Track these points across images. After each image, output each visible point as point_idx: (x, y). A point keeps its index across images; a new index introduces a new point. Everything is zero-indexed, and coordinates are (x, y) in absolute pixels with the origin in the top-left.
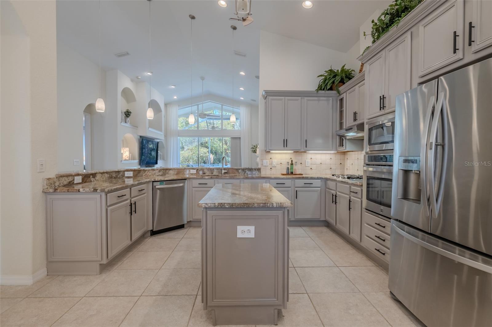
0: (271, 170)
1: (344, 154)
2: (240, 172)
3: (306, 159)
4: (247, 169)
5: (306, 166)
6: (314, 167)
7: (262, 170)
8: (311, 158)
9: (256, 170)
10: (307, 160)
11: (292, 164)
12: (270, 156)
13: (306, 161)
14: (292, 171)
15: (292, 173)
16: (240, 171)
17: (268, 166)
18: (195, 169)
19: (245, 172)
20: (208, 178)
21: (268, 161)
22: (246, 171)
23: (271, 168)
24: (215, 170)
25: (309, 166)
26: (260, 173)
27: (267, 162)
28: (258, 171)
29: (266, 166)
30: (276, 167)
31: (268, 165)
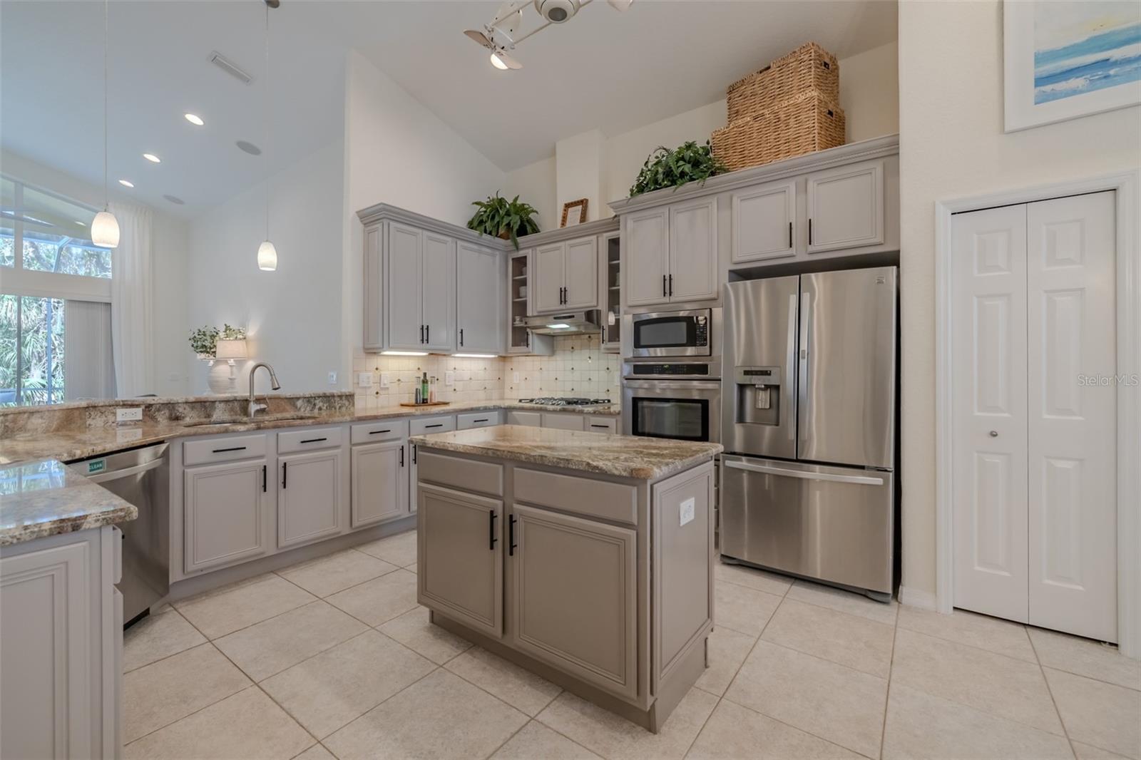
0: (377, 397)
1: (504, 361)
2: (299, 406)
3: (447, 370)
4: (319, 397)
5: (447, 384)
6: (459, 386)
7: (356, 397)
8: (455, 369)
9: (344, 398)
10: (448, 372)
11: (425, 382)
12: (375, 362)
13: (447, 375)
14: (425, 397)
15: (425, 402)
16: (299, 403)
17: (370, 387)
18: (138, 406)
19: (315, 405)
20: (248, 430)
21: (371, 374)
22: (317, 402)
23: (377, 393)
24: (217, 403)
25: (451, 385)
26: (353, 405)
27: (368, 378)
28: (348, 401)
29: (365, 388)
30: (388, 388)
31: (371, 384)
